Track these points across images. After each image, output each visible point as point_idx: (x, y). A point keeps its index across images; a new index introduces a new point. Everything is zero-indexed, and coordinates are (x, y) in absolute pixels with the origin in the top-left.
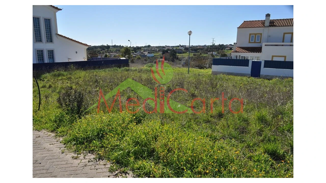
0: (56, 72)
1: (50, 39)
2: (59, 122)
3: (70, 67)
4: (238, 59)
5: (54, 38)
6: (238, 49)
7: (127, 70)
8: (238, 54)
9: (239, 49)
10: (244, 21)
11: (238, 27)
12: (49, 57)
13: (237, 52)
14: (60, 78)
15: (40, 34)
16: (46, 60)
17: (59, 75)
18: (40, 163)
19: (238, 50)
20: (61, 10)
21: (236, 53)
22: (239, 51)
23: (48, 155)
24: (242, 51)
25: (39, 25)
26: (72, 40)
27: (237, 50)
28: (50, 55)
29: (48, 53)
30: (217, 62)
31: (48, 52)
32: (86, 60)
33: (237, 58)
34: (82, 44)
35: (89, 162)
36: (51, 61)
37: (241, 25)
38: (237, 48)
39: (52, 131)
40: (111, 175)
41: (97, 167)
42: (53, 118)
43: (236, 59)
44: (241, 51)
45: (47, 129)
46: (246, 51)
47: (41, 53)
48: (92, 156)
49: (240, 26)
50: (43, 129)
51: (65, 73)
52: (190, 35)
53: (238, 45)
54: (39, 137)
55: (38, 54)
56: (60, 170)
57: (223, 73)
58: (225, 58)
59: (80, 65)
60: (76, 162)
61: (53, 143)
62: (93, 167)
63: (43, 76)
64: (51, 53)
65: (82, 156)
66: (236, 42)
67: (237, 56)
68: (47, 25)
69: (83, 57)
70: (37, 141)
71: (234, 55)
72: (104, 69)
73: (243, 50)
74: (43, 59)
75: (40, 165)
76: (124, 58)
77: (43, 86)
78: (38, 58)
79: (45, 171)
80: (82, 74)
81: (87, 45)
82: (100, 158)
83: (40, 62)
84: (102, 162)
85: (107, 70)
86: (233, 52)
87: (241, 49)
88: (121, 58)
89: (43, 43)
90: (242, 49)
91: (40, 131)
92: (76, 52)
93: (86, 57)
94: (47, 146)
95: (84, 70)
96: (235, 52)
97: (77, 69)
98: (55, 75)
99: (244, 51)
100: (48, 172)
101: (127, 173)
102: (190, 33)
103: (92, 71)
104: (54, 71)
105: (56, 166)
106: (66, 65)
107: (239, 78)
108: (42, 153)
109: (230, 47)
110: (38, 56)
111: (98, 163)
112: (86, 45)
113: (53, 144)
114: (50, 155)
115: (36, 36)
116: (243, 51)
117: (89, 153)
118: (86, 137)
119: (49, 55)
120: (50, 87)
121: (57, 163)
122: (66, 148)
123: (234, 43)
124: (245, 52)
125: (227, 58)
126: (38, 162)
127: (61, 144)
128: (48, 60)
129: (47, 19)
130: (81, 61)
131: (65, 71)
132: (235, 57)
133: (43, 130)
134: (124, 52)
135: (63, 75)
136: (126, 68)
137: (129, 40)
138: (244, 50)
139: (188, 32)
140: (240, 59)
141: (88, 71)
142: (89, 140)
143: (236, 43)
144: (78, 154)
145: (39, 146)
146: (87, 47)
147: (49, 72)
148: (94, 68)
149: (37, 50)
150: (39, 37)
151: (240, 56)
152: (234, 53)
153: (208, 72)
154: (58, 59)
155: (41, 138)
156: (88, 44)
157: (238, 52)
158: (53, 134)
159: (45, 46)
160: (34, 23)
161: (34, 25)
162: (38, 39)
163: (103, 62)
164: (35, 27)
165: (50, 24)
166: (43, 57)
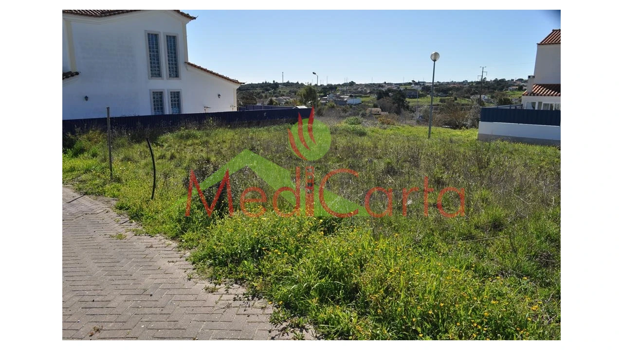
0: (183, 132)
1: (175, 73)
2: (185, 222)
3: (208, 122)
4: (536, 109)
5: (182, 69)
6: (536, 89)
8: (536, 99)
9: (539, 89)
10: (554, 31)
11: (539, 43)
12: (172, 105)
13: (534, 95)
14: (189, 142)
15: (158, 63)
16: (168, 110)
17: (188, 137)
18: (151, 295)
19: (538, 91)
20: (195, 18)
21: (532, 97)
22: (540, 92)
23: (165, 280)
24: (545, 93)
25: (157, 48)
26: (211, 73)
27: (535, 91)
28: (175, 101)
29: (171, 98)
30: (489, 115)
31: (171, 94)
32: (235, 110)
33: (534, 108)
34: (229, 81)
35: (235, 300)
36: (176, 112)
37: (546, 39)
38: (534, 87)
39: (173, 238)
40: (274, 328)
41: (249, 311)
42: (175, 215)
43: (532, 109)
44: (543, 93)
45: (165, 234)
46: (554, 93)
47: (159, 96)
48: (241, 290)
49: (544, 40)
50: (158, 233)
51: (198, 133)
52: (435, 61)
53: (536, 81)
54: (151, 247)
55: (154, 98)
56: (183, 310)
57: (503, 138)
58: (509, 108)
59: (225, 119)
60: (213, 298)
61: (175, 260)
62: (241, 311)
63: (163, 137)
64: (176, 97)
65: (222, 288)
66: (533, 75)
67: (533, 104)
68: (171, 46)
69: (229, 104)
70: (147, 255)
71: (527, 102)
72: (266, 127)
73: (548, 91)
74: (162, 109)
75: (150, 298)
76: (304, 107)
77: (161, 156)
78: (154, 105)
79: (158, 311)
80: (228, 135)
81: (238, 83)
82: (256, 295)
83: (158, 113)
84: (258, 303)
85: (272, 128)
86: (527, 95)
87: (543, 89)
88: (299, 107)
89: (163, 79)
90: (546, 90)
91: (152, 237)
92: (217, 96)
93: (236, 105)
94: (163, 263)
95: (232, 129)
96: (530, 95)
97: (220, 126)
98: (181, 137)
99: (551, 93)
100: (163, 312)
101: (303, 327)
102: (435, 57)
103: (245, 130)
104: (179, 129)
105: (177, 303)
106: (200, 119)
107: (538, 148)
108: (154, 276)
109: (520, 85)
110: (154, 102)
111: (251, 303)
112: (236, 82)
113: (173, 262)
114: (169, 282)
115: (151, 67)
116: (549, 93)
117: (236, 283)
118: (231, 253)
119: (172, 101)
120: (173, 157)
121: (178, 297)
122: (195, 271)
123: (529, 77)
124: (552, 95)
125: (512, 108)
126: (147, 292)
127: (187, 262)
128: (171, 109)
129: (170, 36)
130: (227, 112)
131: (199, 129)
132: (531, 105)
133: (158, 235)
134: (304, 95)
135: (195, 137)
137: (314, 73)
138: (550, 91)
139: (432, 55)
140: (542, 109)
141: (238, 130)
142: (236, 259)
143: (534, 77)
144: (216, 284)
145: (151, 264)
146: (238, 86)
147: (171, 131)
148: (249, 125)
149: (153, 92)
150: (157, 69)
151: (540, 103)
152: (527, 97)
153: (472, 134)
154: (188, 108)
155: (154, 249)
156: (240, 81)
157: (538, 95)
158: (174, 244)
159: (166, 85)
160: (149, 44)
161: (150, 48)
162: (156, 72)
163: (265, 113)
164: (150, 51)
165: (175, 44)
166: (162, 104)
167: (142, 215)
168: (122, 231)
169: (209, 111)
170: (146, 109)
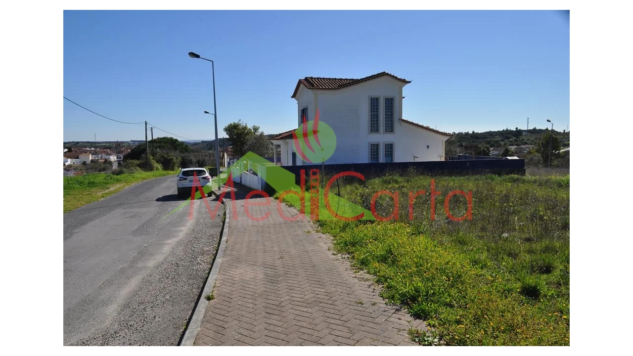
0: (387, 177)
1: (390, 128)
5: (397, 125)
7: (514, 181)
12: (386, 155)
14: (390, 186)
15: (377, 121)
16: (382, 159)
17: (390, 182)
18: (308, 252)
20: (410, 82)
23: (317, 249)
25: (377, 109)
28: (388, 151)
29: (386, 149)
31: (386, 146)
32: (443, 159)
34: (438, 134)
35: (342, 258)
36: (389, 161)
39: (333, 236)
41: (345, 262)
45: (331, 233)
47: (376, 147)
48: (347, 256)
50: (328, 233)
51: (400, 179)
54: (321, 237)
55: (371, 149)
59: (428, 168)
60: (333, 256)
61: (328, 243)
62: (341, 262)
63: (371, 181)
64: (390, 148)
68: (388, 106)
69: (437, 155)
74: (377, 158)
76: (516, 158)
78: (371, 155)
80: (426, 182)
81: (447, 135)
83: (373, 162)
85: (473, 177)
88: (509, 158)
89: (380, 134)
91: (324, 234)
92: (426, 148)
93: (444, 156)
95: (432, 177)
98: (385, 182)
103: (445, 178)
104: (385, 175)
106: (404, 167)
108: (314, 247)
110: (371, 152)
111: (348, 260)
112: (445, 135)
113: (326, 244)
115: (371, 124)
119: (386, 152)
122: (333, 248)
127: (332, 244)
128: (384, 158)
129: (388, 99)
131: (401, 175)
135: (396, 182)
136: (513, 175)
137: (548, 121)
145: (315, 243)
146: (446, 138)
147: (379, 176)
149: (371, 145)
150: (376, 125)
154: (399, 158)
159: (382, 138)
160: (371, 106)
161: (371, 109)
162: (374, 128)
163: (468, 164)
164: (371, 112)
165: (392, 105)
166: (377, 155)
167: (326, 225)
168: (310, 229)
169: (417, 160)
170: (364, 158)
